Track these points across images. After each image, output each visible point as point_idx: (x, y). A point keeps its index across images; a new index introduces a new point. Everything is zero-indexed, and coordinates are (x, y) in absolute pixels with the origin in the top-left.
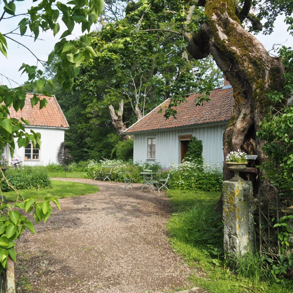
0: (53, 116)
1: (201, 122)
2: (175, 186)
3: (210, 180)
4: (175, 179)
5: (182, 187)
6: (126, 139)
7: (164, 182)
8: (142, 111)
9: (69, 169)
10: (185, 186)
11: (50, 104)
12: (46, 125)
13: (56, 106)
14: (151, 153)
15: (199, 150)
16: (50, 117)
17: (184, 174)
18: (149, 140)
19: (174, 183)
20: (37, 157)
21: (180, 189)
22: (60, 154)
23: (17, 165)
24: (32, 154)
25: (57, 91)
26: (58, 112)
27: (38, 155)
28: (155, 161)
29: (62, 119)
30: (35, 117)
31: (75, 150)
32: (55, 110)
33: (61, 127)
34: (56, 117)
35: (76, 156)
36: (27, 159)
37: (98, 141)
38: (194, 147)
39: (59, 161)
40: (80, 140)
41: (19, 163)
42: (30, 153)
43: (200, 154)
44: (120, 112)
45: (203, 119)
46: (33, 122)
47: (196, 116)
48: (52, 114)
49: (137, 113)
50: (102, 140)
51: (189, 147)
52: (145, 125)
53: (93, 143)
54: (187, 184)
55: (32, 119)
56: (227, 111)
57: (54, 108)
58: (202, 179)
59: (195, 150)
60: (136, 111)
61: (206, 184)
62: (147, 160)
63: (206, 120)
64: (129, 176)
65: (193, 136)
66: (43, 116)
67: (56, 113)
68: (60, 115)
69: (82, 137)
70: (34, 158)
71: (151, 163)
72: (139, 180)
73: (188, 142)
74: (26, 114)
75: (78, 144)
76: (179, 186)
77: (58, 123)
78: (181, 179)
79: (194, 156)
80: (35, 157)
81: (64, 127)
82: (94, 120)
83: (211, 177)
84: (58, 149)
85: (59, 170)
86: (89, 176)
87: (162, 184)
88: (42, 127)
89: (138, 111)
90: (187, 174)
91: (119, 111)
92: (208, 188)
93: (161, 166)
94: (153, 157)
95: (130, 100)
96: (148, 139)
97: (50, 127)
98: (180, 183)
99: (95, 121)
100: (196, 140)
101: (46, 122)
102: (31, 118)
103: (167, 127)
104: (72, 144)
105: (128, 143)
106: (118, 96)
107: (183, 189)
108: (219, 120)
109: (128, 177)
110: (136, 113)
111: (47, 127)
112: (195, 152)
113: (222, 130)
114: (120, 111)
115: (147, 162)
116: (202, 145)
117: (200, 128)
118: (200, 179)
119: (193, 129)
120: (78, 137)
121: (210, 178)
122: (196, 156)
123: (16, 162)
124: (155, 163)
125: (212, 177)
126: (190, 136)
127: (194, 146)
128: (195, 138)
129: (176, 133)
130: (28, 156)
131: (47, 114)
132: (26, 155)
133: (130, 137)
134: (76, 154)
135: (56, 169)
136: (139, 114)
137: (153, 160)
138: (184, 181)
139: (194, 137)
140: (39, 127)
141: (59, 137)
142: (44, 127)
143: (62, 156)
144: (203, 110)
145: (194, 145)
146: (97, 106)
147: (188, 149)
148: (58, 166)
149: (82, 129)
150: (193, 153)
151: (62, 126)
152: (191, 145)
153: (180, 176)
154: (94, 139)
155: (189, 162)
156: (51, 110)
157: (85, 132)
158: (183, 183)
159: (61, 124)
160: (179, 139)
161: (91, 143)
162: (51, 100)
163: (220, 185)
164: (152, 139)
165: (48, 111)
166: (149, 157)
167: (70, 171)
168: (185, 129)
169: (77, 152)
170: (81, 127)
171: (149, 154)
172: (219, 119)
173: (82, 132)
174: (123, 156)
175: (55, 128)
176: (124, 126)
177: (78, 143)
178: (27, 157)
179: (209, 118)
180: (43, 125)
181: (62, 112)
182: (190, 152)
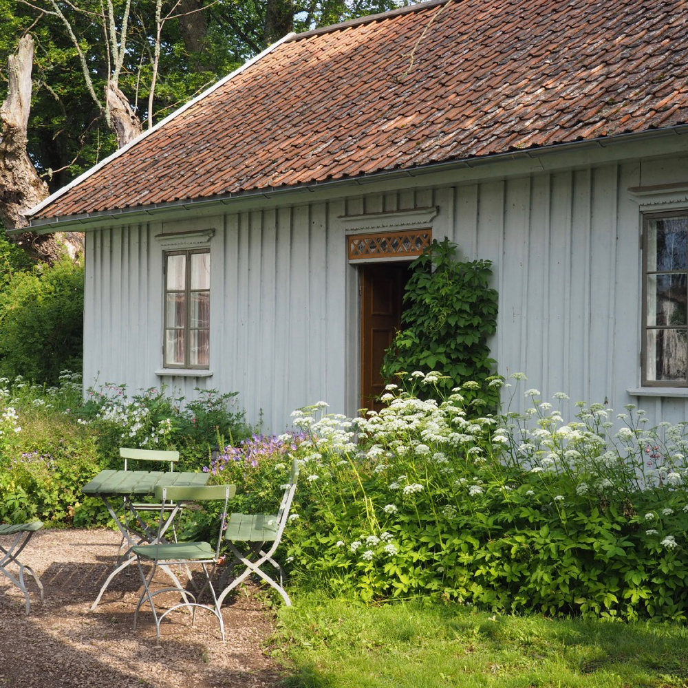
1: (491, 148)
2: (335, 571)
3: (580, 530)
4: (330, 516)
5: (383, 576)
6: (46, 258)
7: (255, 549)
8: (141, 113)
10: (405, 571)
14: (182, 335)
15: (476, 321)
17: (394, 486)
18: (173, 262)
19: (325, 547)
21: (367, 595)
28: (210, 385)
38: (444, 301)
43: (481, 348)
44: (14, 107)
45: (499, 130)
47: (451, 115)
49: (114, 118)
51: (410, 303)
52: (151, 175)
54: (417, 556)
56: (660, 80)
58: (522, 523)
59: (452, 322)
60: (108, 110)
61: (550, 561)
62: (161, 377)
63: (522, 133)
64: (39, 481)
65: (438, 236)
71: (184, 398)
72: (98, 510)
73: (402, 271)
76: (361, 573)
78: (374, 521)
79: (444, 360)
83: (587, 509)
87: (246, 561)
89: (119, 105)
90: (419, 487)
92: (565, 590)
93: (238, 416)
94: (194, 361)
95: (80, 49)
96: (166, 255)
98: (368, 554)
100: (454, 261)
103: (279, 180)
105: (61, 282)
106: (15, 28)
107: (389, 592)
108: (614, 128)
109: (31, 489)
110: (108, 117)
112: (451, 332)
113: (627, 195)
114: (14, 100)
115: (158, 390)
116: (495, 293)
117: (479, 187)
118: (507, 526)
119: (434, 189)
121: (582, 517)
122: (456, 361)
124: (206, 396)
125: (595, 513)
126: (421, 237)
127: (447, 297)
128: (447, 249)
129: (333, 217)
133: (71, 249)
136: (127, 126)
137: (197, 378)
138: (397, 536)
139: (441, 239)
144: (493, 82)
145: (443, 292)
147: (406, 317)
150: (441, 341)
152: (425, 291)
153: (368, 504)
155: (430, 404)
158: (392, 548)
160: (350, 255)
163: (648, 570)
164: (188, 254)
166: (171, 361)
168: (385, 196)
171: (171, 342)
172: (611, 126)
174: (29, 352)
176: (36, 185)
179: (540, 123)
182: (421, 335)
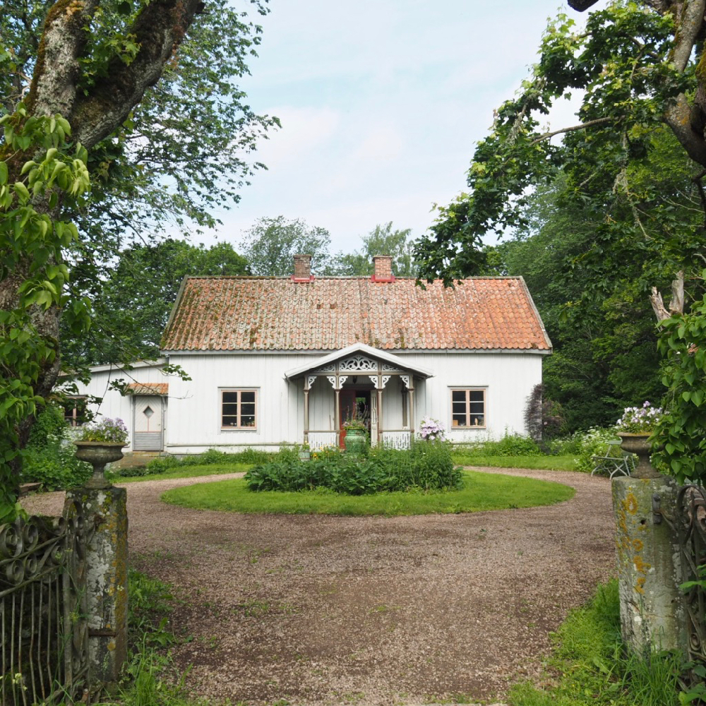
0: (516, 325)
9: (552, 449)
11: (511, 297)
12: (497, 346)
13: (523, 301)
16: (508, 328)
20: (479, 421)
22: (531, 413)
23: (432, 438)
24: (468, 414)
25: (544, 262)
26: (529, 314)
27: (483, 416)
29: (535, 329)
30: (474, 331)
31: (590, 401)
32: (522, 311)
33: (532, 348)
34: (521, 325)
35: (590, 418)
36: (457, 427)
37: (641, 379)
39: (530, 428)
40: (601, 376)
41: (434, 434)
42: (465, 412)
44: (675, 304)
46: (469, 342)
48: (513, 320)
50: (651, 373)
53: (629, 384)
55: (467, 336)
57: (517, 305)
66: (491, 325)
67: (524, 315)
68: (531, 320)
69: (603, 368)
70: (472, 423)
74: (454, 324)
75: (597, 388)
77: (525, 341)
80: (476, 421)
81: (541, 347)
82: (625, 327)
84: (526, 400)
85: (527, 450)
86: (584, 465)
88: (488, 352)
91: (673, 300)
97: (507, 351)
99: (626, 330)
101: (497, 340)
102: (465, 333)
104: (581, 387)
111: (498, 351)
114: (675, 301)
120: (594, 369)
123: (429, 432)
130: (459, 419)
131: (501, 320)
132: (455, 417)
134: (591, 412)
135: (521, 449)
140: (482, 351)
141: (530, 373)
142: (493, 351)
143: (536, 417)
146: (631, 291)
148: (527, 442)
149: (604, 349)
151: (534, 347)
154: (631, 373)
156: (511, 310)
157: (610, 358)
159: (533, 341)
161: (625, 383)
162: (513, 288)
165: (506, 314)
167: (556, 453)
169: (593, 405)
170: (602, 344)
173: (604, 357)
175: (518, 351)
177: (596, 383)
178: (457, 421)
180: (490, 347)
181: (536, 312)
